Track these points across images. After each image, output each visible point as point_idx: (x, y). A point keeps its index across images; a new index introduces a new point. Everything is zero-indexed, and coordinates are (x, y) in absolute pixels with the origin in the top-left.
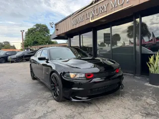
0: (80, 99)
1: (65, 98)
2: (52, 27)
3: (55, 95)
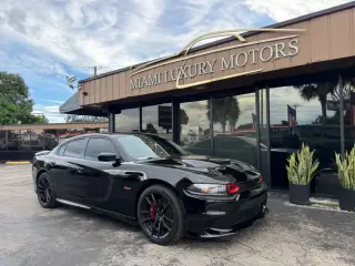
0: (217, 233)
1: (190, 233)
2: (72, 87)
3: (154, 232)
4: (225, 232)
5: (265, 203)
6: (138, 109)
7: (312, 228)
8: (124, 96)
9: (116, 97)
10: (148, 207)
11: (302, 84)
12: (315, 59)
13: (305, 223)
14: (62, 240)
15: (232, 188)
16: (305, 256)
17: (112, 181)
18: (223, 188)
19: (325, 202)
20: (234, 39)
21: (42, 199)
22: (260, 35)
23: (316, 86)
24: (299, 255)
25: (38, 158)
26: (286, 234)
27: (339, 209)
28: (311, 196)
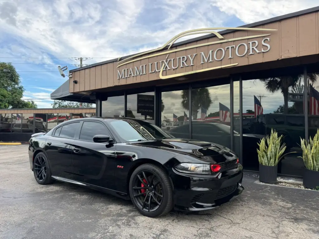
0: (202, 207)
2: (63, 75)
3: (145, 206)
4: (208, 206)
5: (241, 181)
6: (123, 97)
7: (281, 203)
8: (111, 85)
9: (104, 86)
10: (139, 184)
11: (267, 78)
12: (285, 56)
13: (275, 199)
14: (61, 213)
15: (215, 167)
16: (278, 227)
17: (105, 160)
18: (208, 167)
19: (291, 181)
20: (213, 36)
21: (39, 177)
22: (237, 33)
23: (279, 80)
24: (273, 226)
25: (34, 139)
26: (260, 208)
27: (303, 188)
28: (278, 176)
